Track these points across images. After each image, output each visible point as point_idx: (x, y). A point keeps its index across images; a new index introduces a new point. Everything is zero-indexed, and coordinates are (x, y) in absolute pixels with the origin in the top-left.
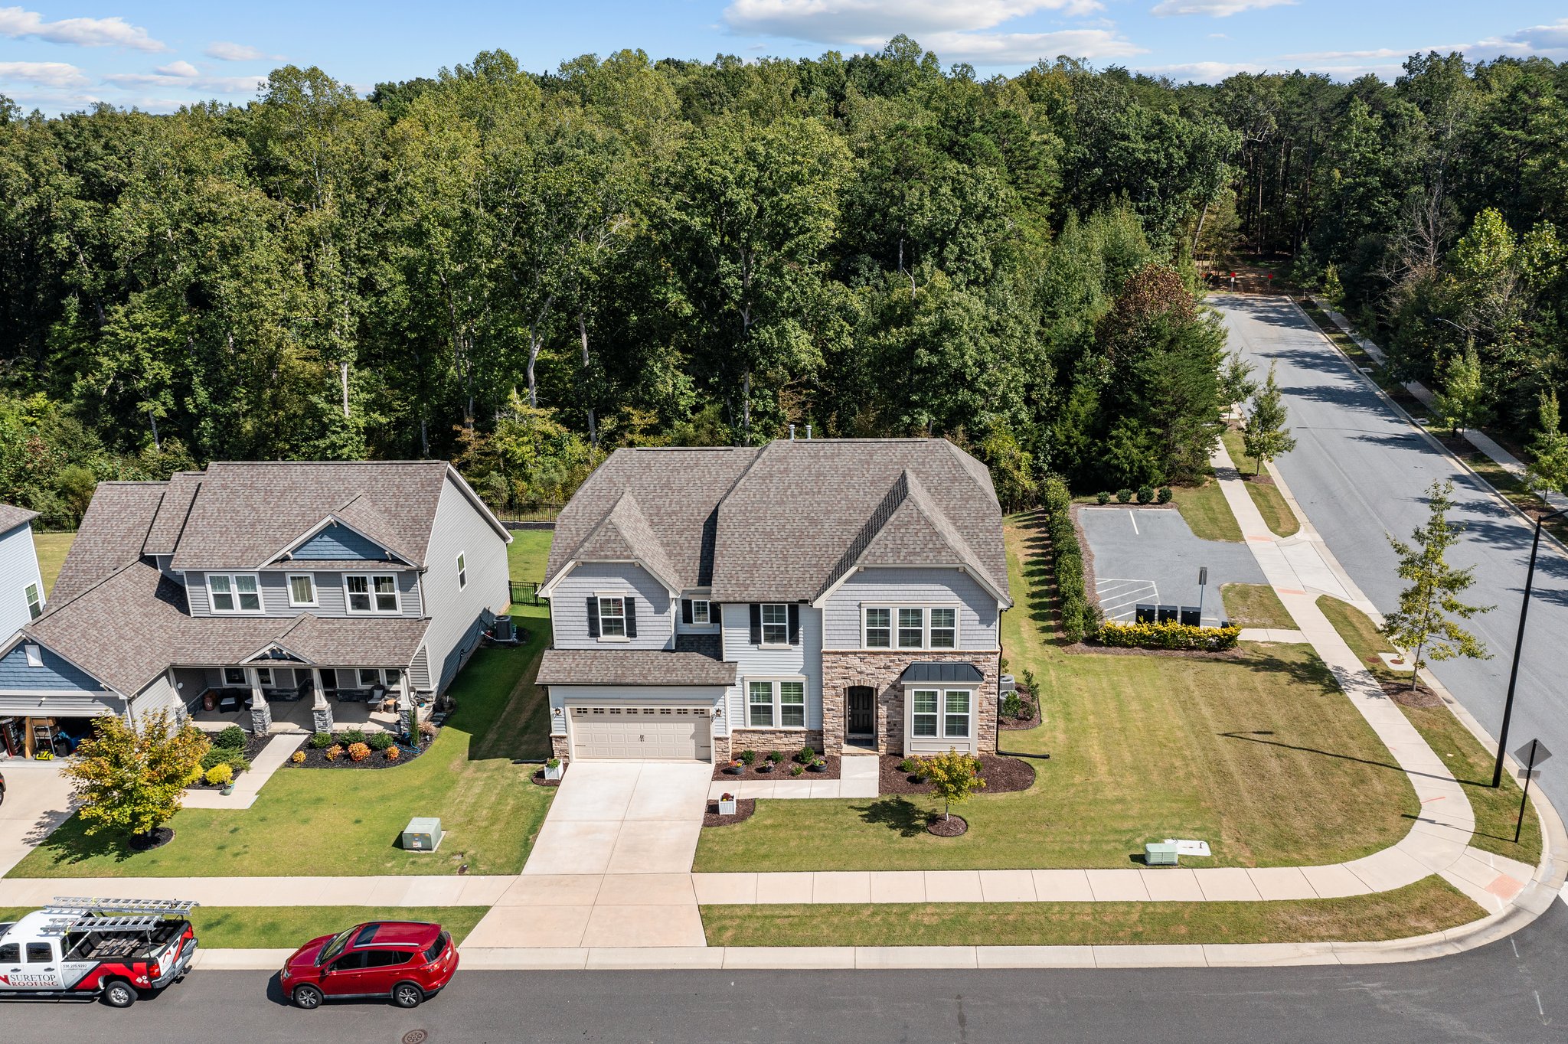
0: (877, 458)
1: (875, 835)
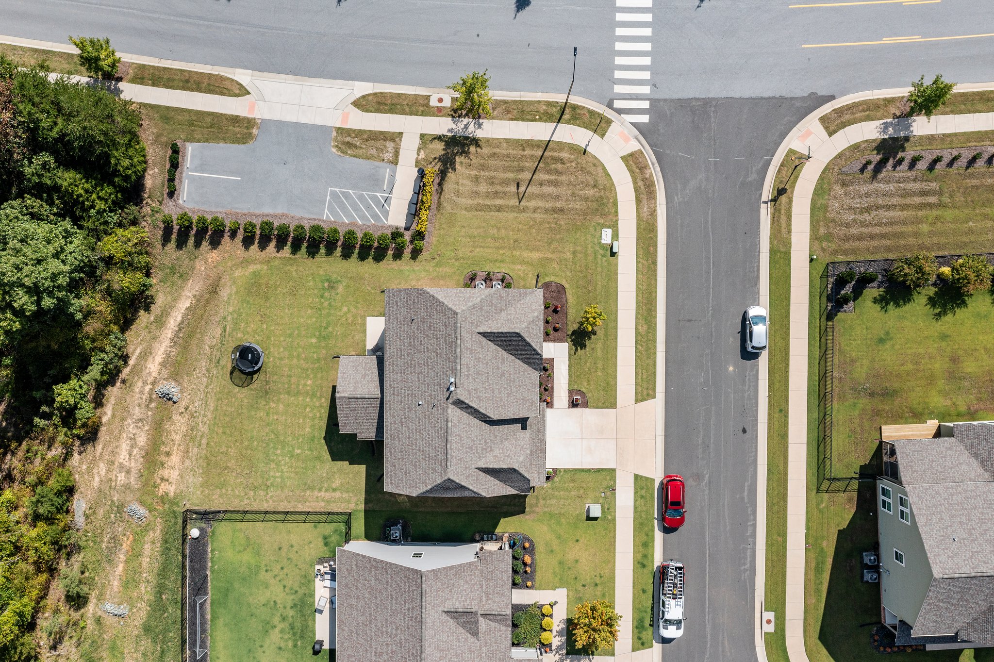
0: (469, 346)
1: (594, 344)
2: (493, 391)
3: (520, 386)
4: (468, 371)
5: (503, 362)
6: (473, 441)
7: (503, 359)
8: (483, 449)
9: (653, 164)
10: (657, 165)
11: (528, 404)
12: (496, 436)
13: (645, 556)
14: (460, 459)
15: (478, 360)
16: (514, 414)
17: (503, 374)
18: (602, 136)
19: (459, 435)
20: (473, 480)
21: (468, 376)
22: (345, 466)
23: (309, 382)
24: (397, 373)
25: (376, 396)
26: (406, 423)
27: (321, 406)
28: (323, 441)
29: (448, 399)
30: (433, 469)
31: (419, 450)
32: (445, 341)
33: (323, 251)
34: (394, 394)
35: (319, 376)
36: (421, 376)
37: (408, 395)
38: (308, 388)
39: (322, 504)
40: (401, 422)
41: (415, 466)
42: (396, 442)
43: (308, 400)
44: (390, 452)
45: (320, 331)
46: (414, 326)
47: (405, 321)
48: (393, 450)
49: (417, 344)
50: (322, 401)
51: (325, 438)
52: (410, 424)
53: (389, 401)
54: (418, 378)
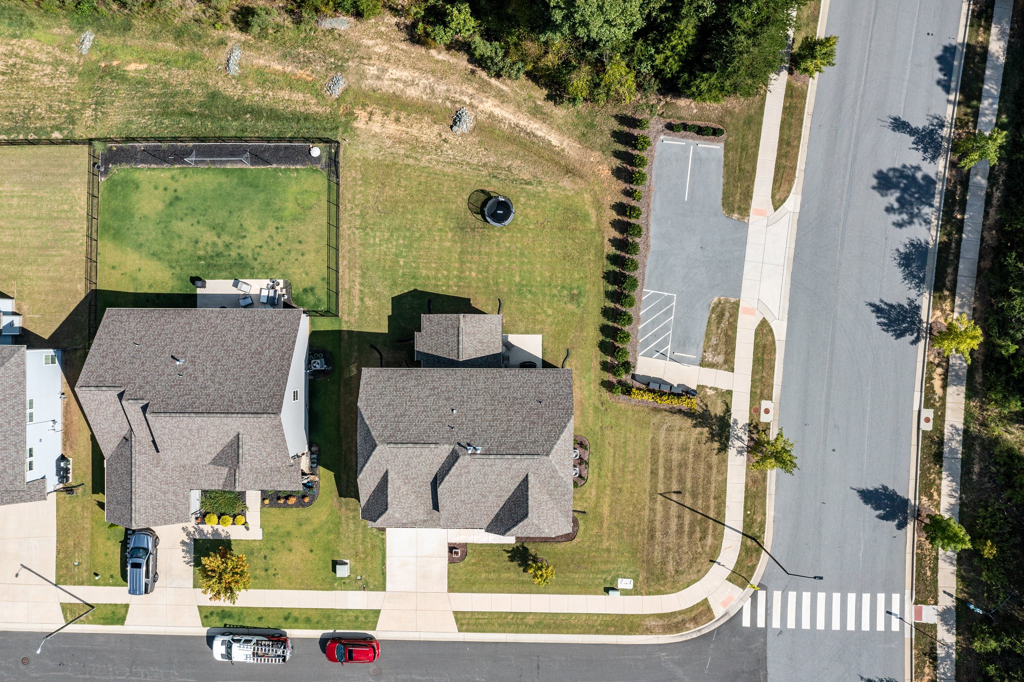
0: (514, 466)
1: (514, 571)
2: (467, 488)
3: (472, 511)
4: (488, 465)
5: (497, 496)
6: (416, 467)
7: (500, 496)
8: (407, 476)
9: (699, 631)
10: (699, 634)
11: (453, 519)
12: (420, 487)
13: (296, 620)
14: (396, 455)
15: (500, 474)
16: (443, 506)
17: (484, 496)
18: (729, 579)
19: (421, 455)
20: (375, 467)
21: (483, 465)
22: (387, 311)
23: (474, 274)
24: (485, 383)
25: (461, 357)
26: (434, 395)
27: (449, 287)
28: (412, 288)
29: (459, 444)
30: (386, 427)
31: (406, 410)
32: (519, 441)
33: (610, 288)
34: (463, 379)
35: (480, 285)
36: (483, 412)
37: (463, 397)
38: (467, 273)
39: (347, 286)
40: (434, 388)
41: (389, 405)
42: (413, 382)
43: (455, 273)
44: (403, 375)
45: (527, 285)
46: (534, 404)
47: (539, 393)
48: (405, 378)
49: (516, 407)
50: (454, 288)
51: (415, 290)
52: (432, 399)
53: (455, 373)
54: (481, 409)
